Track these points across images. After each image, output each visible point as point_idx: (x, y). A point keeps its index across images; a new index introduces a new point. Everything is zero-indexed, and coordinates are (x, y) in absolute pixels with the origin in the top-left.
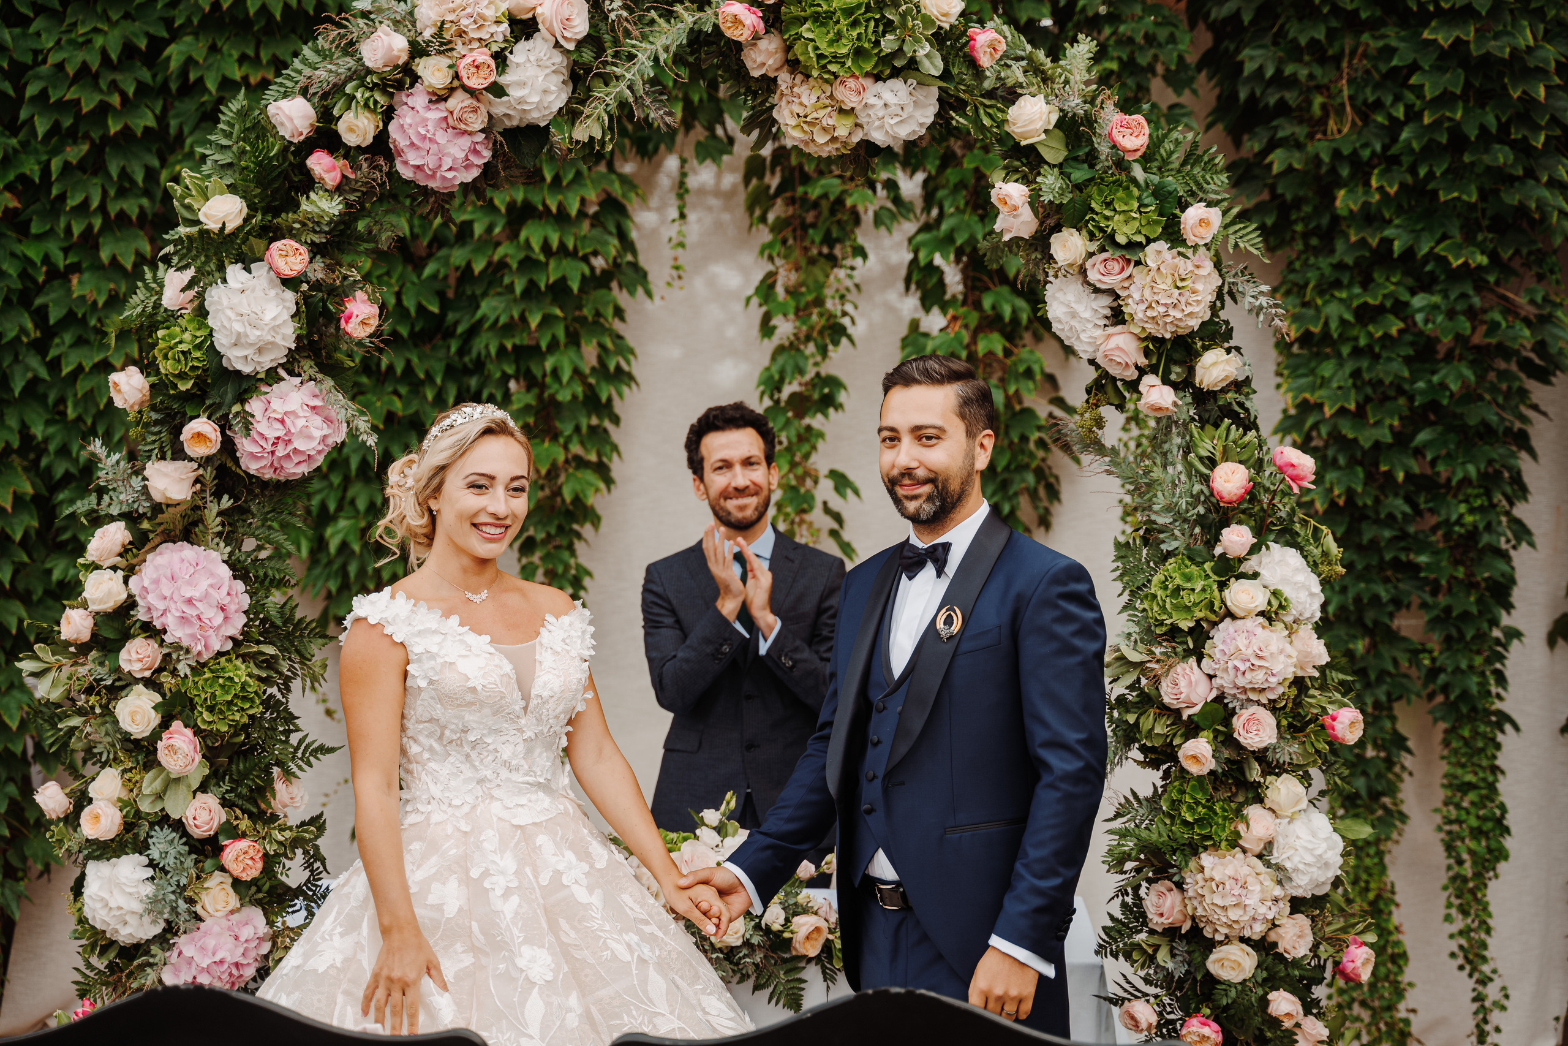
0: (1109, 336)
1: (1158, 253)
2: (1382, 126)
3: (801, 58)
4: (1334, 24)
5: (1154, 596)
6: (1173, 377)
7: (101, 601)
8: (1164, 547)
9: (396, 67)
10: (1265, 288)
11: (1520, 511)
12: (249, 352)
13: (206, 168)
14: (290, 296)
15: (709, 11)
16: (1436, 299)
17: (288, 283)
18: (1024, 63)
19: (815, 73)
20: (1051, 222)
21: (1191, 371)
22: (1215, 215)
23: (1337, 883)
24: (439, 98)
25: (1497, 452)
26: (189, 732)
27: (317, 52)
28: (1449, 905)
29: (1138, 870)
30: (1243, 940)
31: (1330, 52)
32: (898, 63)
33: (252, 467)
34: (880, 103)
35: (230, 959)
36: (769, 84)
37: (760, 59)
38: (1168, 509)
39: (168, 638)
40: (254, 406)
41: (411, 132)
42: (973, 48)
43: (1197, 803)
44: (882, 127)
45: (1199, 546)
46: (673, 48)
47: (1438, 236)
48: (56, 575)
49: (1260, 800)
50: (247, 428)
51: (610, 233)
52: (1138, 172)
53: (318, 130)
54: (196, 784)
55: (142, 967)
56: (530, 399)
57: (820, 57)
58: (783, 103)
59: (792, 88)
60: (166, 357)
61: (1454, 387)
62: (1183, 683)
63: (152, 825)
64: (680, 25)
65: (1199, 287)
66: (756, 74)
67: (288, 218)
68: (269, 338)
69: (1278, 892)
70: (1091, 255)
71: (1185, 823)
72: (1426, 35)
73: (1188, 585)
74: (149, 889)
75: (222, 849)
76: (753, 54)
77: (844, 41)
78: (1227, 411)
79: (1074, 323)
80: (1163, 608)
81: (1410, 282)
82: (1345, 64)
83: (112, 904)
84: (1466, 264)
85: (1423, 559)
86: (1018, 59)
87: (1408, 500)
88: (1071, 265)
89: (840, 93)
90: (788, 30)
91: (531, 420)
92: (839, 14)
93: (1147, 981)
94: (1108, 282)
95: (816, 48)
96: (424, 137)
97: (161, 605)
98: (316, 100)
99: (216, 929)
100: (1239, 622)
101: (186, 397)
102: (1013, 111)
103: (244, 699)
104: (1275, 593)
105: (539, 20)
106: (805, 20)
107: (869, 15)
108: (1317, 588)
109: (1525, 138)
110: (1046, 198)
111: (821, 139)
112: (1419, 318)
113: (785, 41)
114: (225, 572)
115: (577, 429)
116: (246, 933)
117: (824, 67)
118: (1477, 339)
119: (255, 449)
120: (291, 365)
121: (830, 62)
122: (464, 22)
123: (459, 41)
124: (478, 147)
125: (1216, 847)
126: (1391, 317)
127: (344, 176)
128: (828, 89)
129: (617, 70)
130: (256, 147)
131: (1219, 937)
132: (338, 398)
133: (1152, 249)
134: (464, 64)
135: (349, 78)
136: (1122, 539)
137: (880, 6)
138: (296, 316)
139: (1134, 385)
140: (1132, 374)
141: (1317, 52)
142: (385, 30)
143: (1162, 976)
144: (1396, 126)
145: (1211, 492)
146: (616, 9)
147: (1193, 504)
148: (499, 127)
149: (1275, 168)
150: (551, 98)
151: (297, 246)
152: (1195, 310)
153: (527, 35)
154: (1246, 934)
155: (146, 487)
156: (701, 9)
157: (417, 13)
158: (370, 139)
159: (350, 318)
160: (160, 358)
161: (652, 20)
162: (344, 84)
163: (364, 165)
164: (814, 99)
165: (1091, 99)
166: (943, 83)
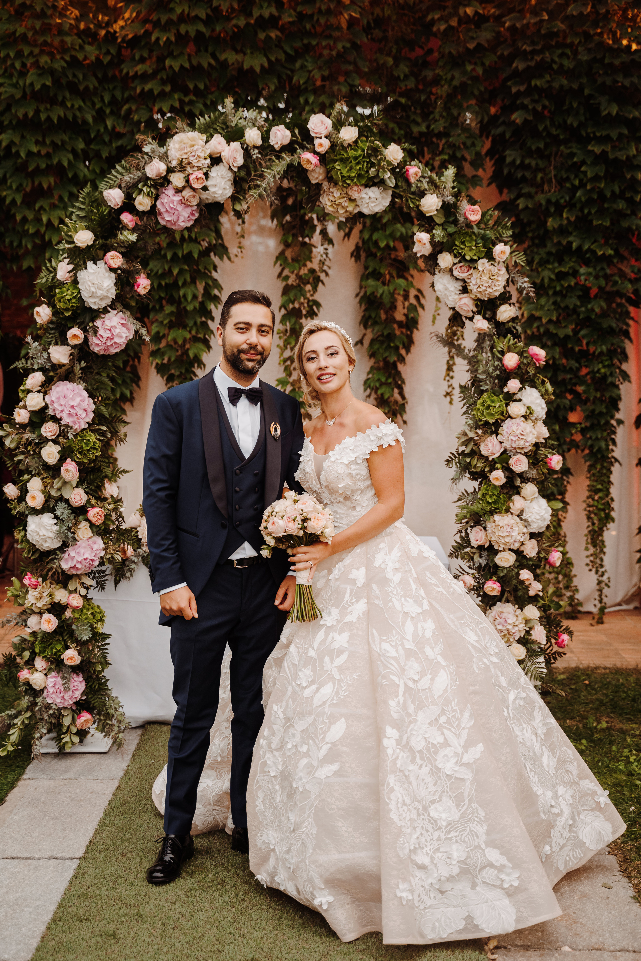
0: (461, 299)
1: (483, 264)
2: (568, 188)
3: (334, 177)
4: (548, 140)
5: (479, 409)
6: (487, 316)
7: (34, 406)
8: (482, 388)
9: (161, 178)
10: (526, 279)
11: (624, 367)
12: (97, 300)
13: (74, 217)
14: (113, 275)
15: (296, 156)
16: (591, 270)
17: (112, 270)
18: (427, 180)
19: (340, 184)
20: (438, 249)
21: (495, 314)
22: (507, 249)
23: (548, 527)
24: (178, 191)
25: (616, 341)
26: (74, 463)
27: (123, 168)
28: (587, 543)
29: (467, 523)
30: (510, 550)
31: (546, 153)
32: (376, 181)
33: (96, 349)
34: (368, 197)
35: (90, 558)
36: (319, 186)
37: (316, 176)
38: (484, 372)
39: (63, 423)
40: (98, 323)
41: (167, 206)
42: (408, 174)
43: (494, 495)
44: (368, 207)
45: (496, 388)
46: (282, 172)
47: (592, 241)
49: (519, 493)
50: (95, 332)
52: (476, 230)
53: (124, 203)
54: (74, 484)
55: (53, 560)
56: (173, 309)
57: (343, 177)
58: (325, 195)
59: (329, 189)
60: (60, 301)
61: (597, 310)
62: (490, 445)
63: (56, 502)
64: (283, 162)
65: (500, 279)
66: (314, 182)
67: (113, 241)
68: (106, 294)
69: (525, 530)
70: (455, 264)
71: (488, 503)
72: (590, 148)
73: (493, 404)
74: (56, 528)
75: (88, 511)
76: (313, 175)
77: (353, 170)
78: (509, 331)
79: (446, 292)
80: (482, 414)
81: (580, 261)
82: (552, 160)
83: (41, 534)
84: (604, 254)
85: (583, 388)
86: (424, 177)
88: (446, 268)
89: (350, 192)
90: (329, 164)
91: (173, 319)
92: (351, 159)
93: (470, 567)
94: (464, 275)
95: (341, 173)
96: (172, 208)
97: (60, 409)
98: (124, 190)
99: (84, 545)
100: (514, 420)
101: (68, 319)
102: (423, 201)
103: (94, 449)
104: (528, 408)
105: (223, 158)
106: (337, 161)
107: (364, 160)
108: (544, 406)
109: (632, 197)
110: (437, 240)
111: (341, 211)
112: (583, 278)
113: (327, 169)
114: (86, 394)
115: (195, 323)
116: (95, 547)
117: (344, 182)
118: (608, 289)
119: (99, 342)
120: (113, 306)
121: (347, 179)
122: (191, 159)
123: (189, 167)
124: (194, 212)
125: (500, 513)
126: (571, 278)
127: (136, 224)
128: (345, 190)
129: (259, 183)
130: (98, 210)
131: (501, 549)
132: (132, 320)
133: (481, 261)
134: (192, 178)
135: (139, 181)
136: (463, 384)
137: (369, 156)
138: (116, 284)
139: (471, 319)
140: (471, 314)
141: (540, 154)
142: (156, 161)
143: (476, 565)
144: (575, 189)
145: (503, 365)
146: (255, 153)
147: (495, 370)
148: (203, 203)
149: (521, 207)
150: (227, 191)
151: (118, 254)
152: (498, 288)
153: (217, 164)
154: (512, 547)
155: (49, 357)
156: (292, 155)
157: (169, 153)
158: (149, 208)
159: (138, 286)
160: (57, 301)
161: (271, 159)
162: (137, 183)
163: (145, 219)
164: (339, 194)
165: (456, 196)
166: (394, 189)
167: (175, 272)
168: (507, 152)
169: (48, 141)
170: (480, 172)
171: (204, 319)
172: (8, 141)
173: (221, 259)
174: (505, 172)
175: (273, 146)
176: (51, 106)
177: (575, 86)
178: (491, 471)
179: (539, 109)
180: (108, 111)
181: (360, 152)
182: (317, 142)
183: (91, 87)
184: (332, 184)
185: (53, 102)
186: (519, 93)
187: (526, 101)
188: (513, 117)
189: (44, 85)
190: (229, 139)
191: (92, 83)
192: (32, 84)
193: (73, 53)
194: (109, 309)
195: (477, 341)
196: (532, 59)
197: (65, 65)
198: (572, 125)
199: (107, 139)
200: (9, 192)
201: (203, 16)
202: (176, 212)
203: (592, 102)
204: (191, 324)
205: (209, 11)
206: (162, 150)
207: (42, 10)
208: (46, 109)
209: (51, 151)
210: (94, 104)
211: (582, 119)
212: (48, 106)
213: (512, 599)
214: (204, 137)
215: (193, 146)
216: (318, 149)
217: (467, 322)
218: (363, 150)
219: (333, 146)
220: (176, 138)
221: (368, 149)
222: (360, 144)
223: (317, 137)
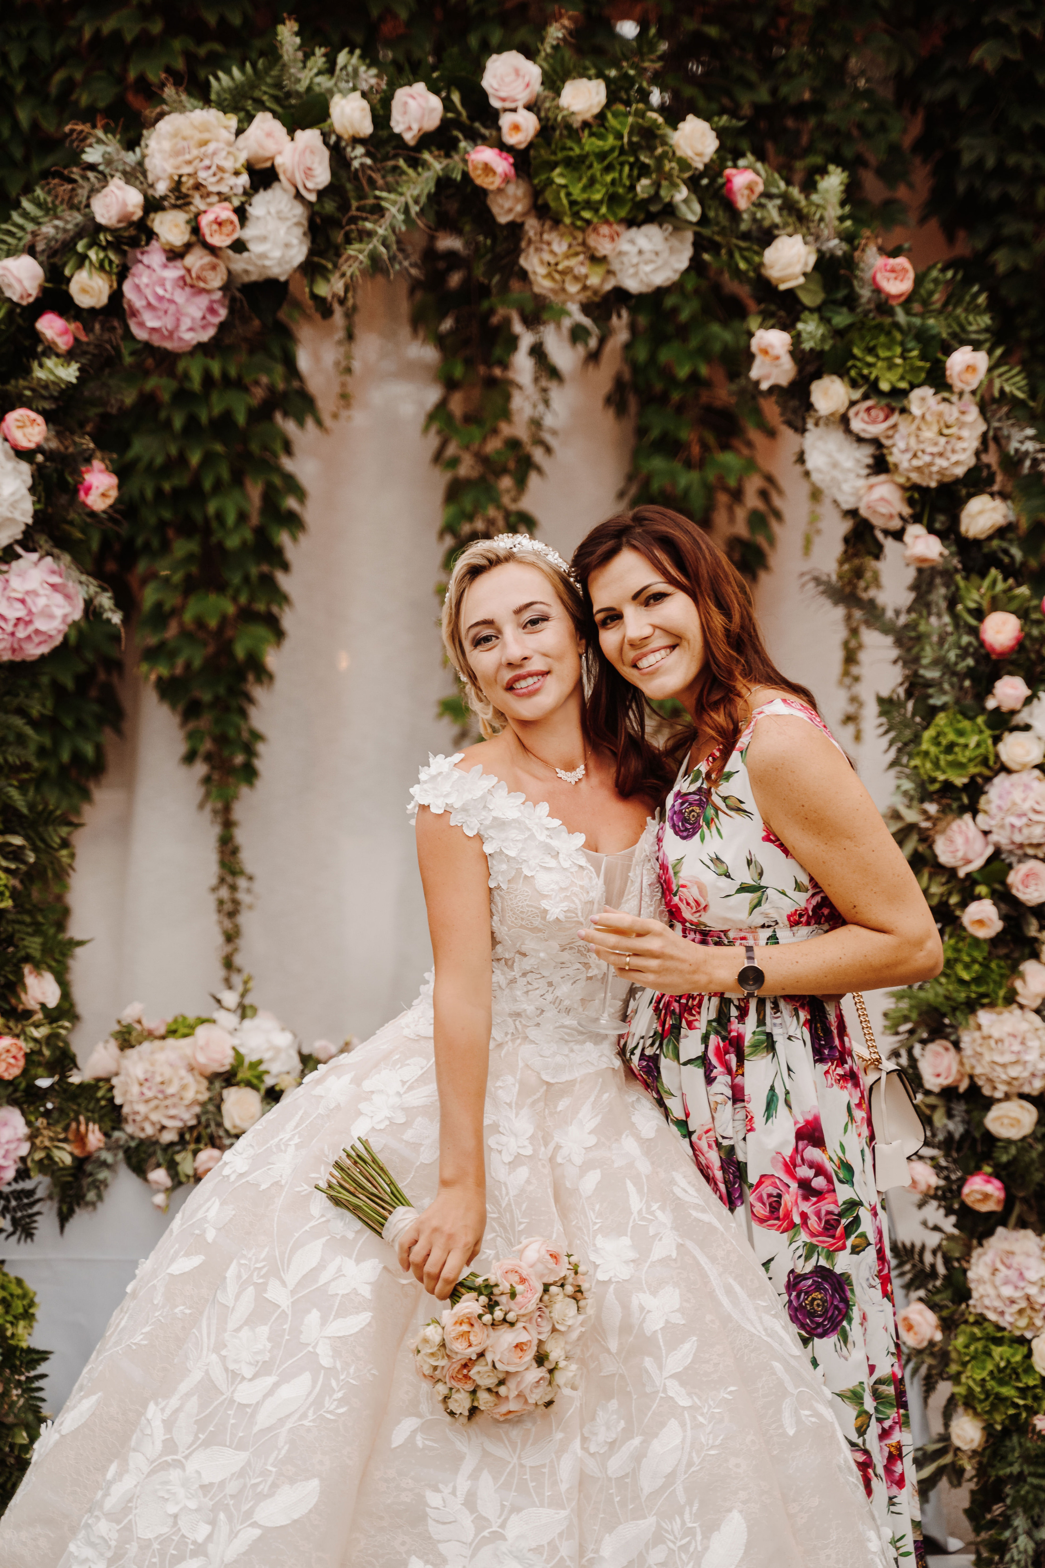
0: (871, 487)
1: (922, 399)
3: (552, 204)
5: (926, 754)
6: (938, 525)
8: (932, 701)
9: (131, 224)
10: (1030, 432)
14: (25, 468)
15: (456, 158)
17: (22, 454)
18: (778, 202)
19: (567, 220)
20: (810, 369)
21: (955, 520)
22: (981, 360)
24: (175, 255)
27: (39, 205)
29: (911, 1032)
30: (1023, 1096)
32: (654, 208)
34: (635, 250)
36: (516, 230)
37: (507, 205)
38: (935, 663)
41: (148, 292)
42: (730, 190)
43: (974, 961)
44: (636, 274)
45: (969, 701)
46: (423, 199)
49: (1035, 955)
51: (275, 358)
52: (901, 317)
53: (43, 290)
57: (573, 203)
58: (531, 250)
59: (541, 234)
62: (959, 840)
64: (427, 174)
65: (965, 433)
66: (503, 219)
67: (20, 385)
68: (9, 515)
70: (853, 403)
71: (961, 982)
73: (962, 741)
76: (501, 201)
77: (598, 186)
78: (992, 560)
79: (836, 474)
80: (936, 765)
86: (770, 196)
88: (832, 414)
89: (592, 241)
90: (537, 174)
91: (194, 569)
92: (592, 158)
93: (925, 1143)
94: (874, 430)
95: (568, 194)
96: (160, 298)
98: (43, 258)
100: (1014, 777)
102: (770, 255)
105: (280, 171)
106: (557, 164)
107: (622, 158)
110: (807, 346)
113: (534, 187)
115: (246, 579)
117: (576, 215)
120: (27, 542)
121: (583, 209)
122: (202, 175)
123: (197, 196)
124: (215, 306)
125: (992, 1005)
127: (76, 339)
128: (580, 235)
129: (369, 225)
131: (999, 1095)
132: (75, 574)
133: (916, 395)
134: (205, 221)
135: (79, 235)
136: (885, 693)
137: (634, 148)
138: (32, 490)
139: (898, 535)
140: (896, 524)
142: (116, 186)
143: (941, 1137)
145: (982, 643)
146: (358, 156)
147: (962, 657)
148: (237, 284)
149: (1002, 268)
150: (293, 252)
151: (33, 415)
152: (962, 457)
153: (266, 185)
154: (1026, 1089)
156: (448, 156)
157: (148, 163)
158: (104, 300)
159: (88, 490)
161: (396, 168)
162: (74, 241)
163: (97, 327)
164: (564, 247)
165: (849, 238)
166: (697, 229)
167: (195, 459)
168: (964, 142)
170: (902, 192)
171: (265, 568)
173: (301, 423)
174: (961, 187)
175: (399, 137)
178: (963, 905)
180: (19, 87)
181: (611, 141)
182: (506, 121)
184: (548, 224)
187: (1004, 18)
188: (977, 55)
190: (293, 125)
194: (19, 550)
195: (915, 587)
199: (18, 153)
202: (172, 308)
204: (236, 579)
206: (131, 158)
213: (1032, 1218)
214: (233, 121)
215: (204, 143)
216: (511, 139)
217: (889, 544)
218: (619, 136)
219: (546, 130)
220: (163, 126)
221: (630, 134)
222: (612, 121)
223: (506, 110)
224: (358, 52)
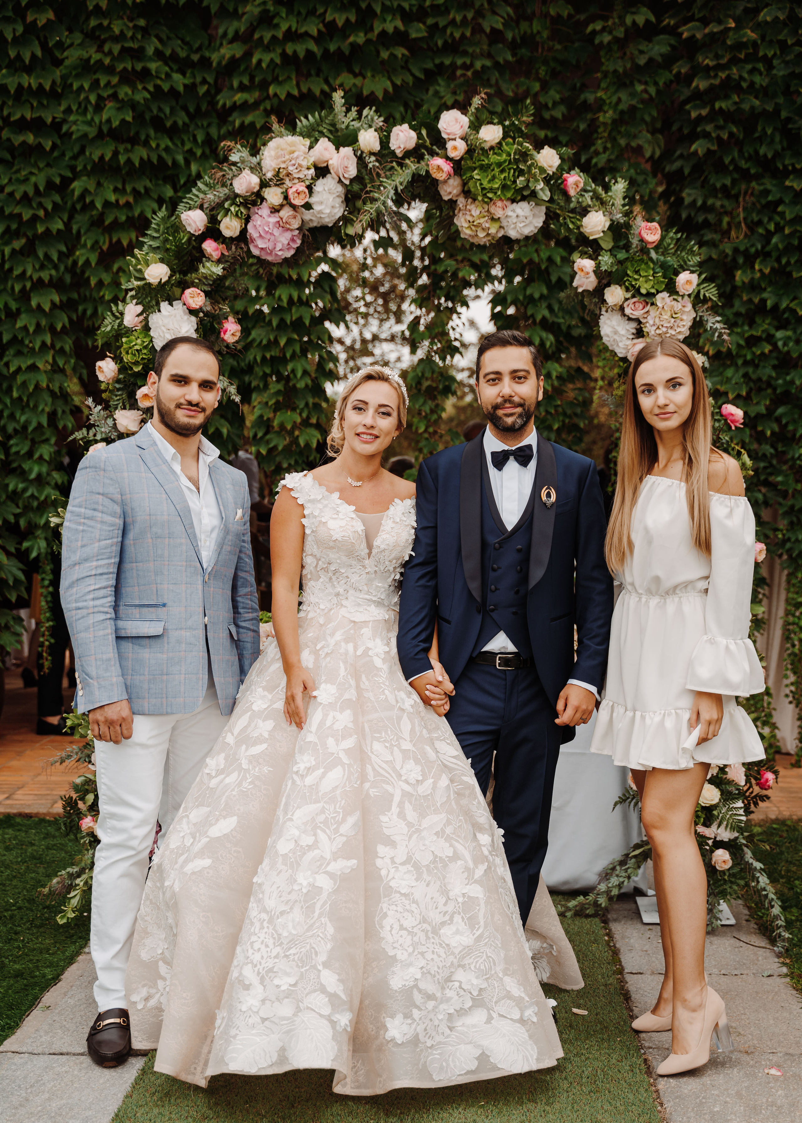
0: (634, 344)
1: (663, 299)
2: (761, 235)
3: (472, 190)
4: (736, 176)
9: (253, 193)
10: (719, 318)
13: (145, 248)
14: (194, 319)
15: (423, 163)
16: (789, 333)
17: (192, 312)
18: (591, 194)
19: (480, 198)
20: (605, 281)
22: (694, 278)
24: (275, 210)
27: (206, 185)
31: (733, 192)
32: (526, 193)
34: (515, 215)
36: (452, 203)
37: (449, 190)
41: (260, 229)
42: (566, 185)
44: (515, 228)
46: (405, 183)
47: (791, 297)
48: (11, 487)
51: (326, 292)
52: (653, 255)
53: (207, 228)
56: (280, 387)
57: (483, 189)
58: (461, 214)
59: (466, 206)
60: (127, 353)
64: (407, 171)
65: (684, 317)
66: (446, 198)
67: (192, 277)
70: (626, 299)
72: (788, 183)
76: (445, 187)
77: (496, 180)
79: (616, 337)
81: (776, 323)
82: (741, 199)
85: (780, 479)
86: (586, 191)
87: (772, 446)
88: (615, 305)
89: (492, 210)
90: (464, 173)
91: (281, 398)
92: (494, 165)
94: (638, 313)
95: (481, 184)
96: (267, 232)
98: (207, 211)
101: (138, 375)
102: (586, 220)
105: (330, 168)
106: (475, 169)
107: (510, 166)
110: (603, 268)
111: (481, 234)
112: (780, 344)
113: (463, 180)
115: (307, 404)
117: (485, 195)
121: (488, 192)
122: (291, 168)
123: (287, 179)
124: (294, 238)
126: (765, 344)
127: (222, 254)
128: (486, 207)
129: (376, 195)
130: (175, 237)
133: (659, 296)
134: (291, 192)
135: (226, 199)
137: (517, 161)
138: (197, 329)
141: (726, 192)
142: (246, 172)
144: (769, 235)
146: (372, 162)
148: (307, 227)
150: (336, 210)
151: (198, 292)
152: (682, 330)
153: (324, 176)
155: (115, 424)
156: (419, 162)
157: (263, 164)
158: (237, 233)
159: (225, 332)
160: (124, 353)
161: (392, 168)
162: (223, 202)
163: (233, 247)
164: (478, 212)
165: (627, 214)
166: (548, 205)
168: (686, 192)
169: (128, 189)
172: (81, 190)
175: (393, 151)
176: (132, 146)
177: (770, 108)
179: (725, 136)
181: (504, 156)
182: (449, 145)
183: (180, 123)
184: (470, 200)
185: (134, 141)
186: (700, 118)
187: (709, 128)
188: (693, 148)
189: (123, 121)
190: (338, 144)
191: (182, 118)
192: (109, 121)
193: (159, 82)
196: (716, 76)
197: (148, 96)
198: (765, 155)
200: (83, 251)
201: (314, 32)
203: (790, 126)
204: (301, 405)
205: (321, 27)
206: (254, 160)
207: (122, 31)
208: (126, 150)
209: (131, 200)
210: (183, 144)
211: (779, 147)
212: (129, 146)
214: (307, 142)
215: (293, 152)
216: (452, 154)
218: (508, 155)
219: (470, 151)
220: (271, 144)
221: (515, 154)
222: (505, 147)
223: (450, 139)
224: (374, 108)
